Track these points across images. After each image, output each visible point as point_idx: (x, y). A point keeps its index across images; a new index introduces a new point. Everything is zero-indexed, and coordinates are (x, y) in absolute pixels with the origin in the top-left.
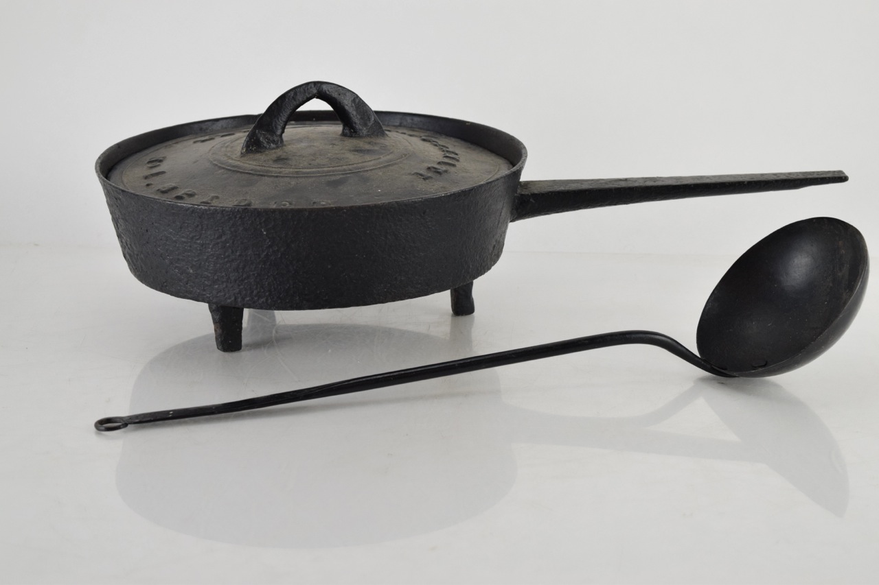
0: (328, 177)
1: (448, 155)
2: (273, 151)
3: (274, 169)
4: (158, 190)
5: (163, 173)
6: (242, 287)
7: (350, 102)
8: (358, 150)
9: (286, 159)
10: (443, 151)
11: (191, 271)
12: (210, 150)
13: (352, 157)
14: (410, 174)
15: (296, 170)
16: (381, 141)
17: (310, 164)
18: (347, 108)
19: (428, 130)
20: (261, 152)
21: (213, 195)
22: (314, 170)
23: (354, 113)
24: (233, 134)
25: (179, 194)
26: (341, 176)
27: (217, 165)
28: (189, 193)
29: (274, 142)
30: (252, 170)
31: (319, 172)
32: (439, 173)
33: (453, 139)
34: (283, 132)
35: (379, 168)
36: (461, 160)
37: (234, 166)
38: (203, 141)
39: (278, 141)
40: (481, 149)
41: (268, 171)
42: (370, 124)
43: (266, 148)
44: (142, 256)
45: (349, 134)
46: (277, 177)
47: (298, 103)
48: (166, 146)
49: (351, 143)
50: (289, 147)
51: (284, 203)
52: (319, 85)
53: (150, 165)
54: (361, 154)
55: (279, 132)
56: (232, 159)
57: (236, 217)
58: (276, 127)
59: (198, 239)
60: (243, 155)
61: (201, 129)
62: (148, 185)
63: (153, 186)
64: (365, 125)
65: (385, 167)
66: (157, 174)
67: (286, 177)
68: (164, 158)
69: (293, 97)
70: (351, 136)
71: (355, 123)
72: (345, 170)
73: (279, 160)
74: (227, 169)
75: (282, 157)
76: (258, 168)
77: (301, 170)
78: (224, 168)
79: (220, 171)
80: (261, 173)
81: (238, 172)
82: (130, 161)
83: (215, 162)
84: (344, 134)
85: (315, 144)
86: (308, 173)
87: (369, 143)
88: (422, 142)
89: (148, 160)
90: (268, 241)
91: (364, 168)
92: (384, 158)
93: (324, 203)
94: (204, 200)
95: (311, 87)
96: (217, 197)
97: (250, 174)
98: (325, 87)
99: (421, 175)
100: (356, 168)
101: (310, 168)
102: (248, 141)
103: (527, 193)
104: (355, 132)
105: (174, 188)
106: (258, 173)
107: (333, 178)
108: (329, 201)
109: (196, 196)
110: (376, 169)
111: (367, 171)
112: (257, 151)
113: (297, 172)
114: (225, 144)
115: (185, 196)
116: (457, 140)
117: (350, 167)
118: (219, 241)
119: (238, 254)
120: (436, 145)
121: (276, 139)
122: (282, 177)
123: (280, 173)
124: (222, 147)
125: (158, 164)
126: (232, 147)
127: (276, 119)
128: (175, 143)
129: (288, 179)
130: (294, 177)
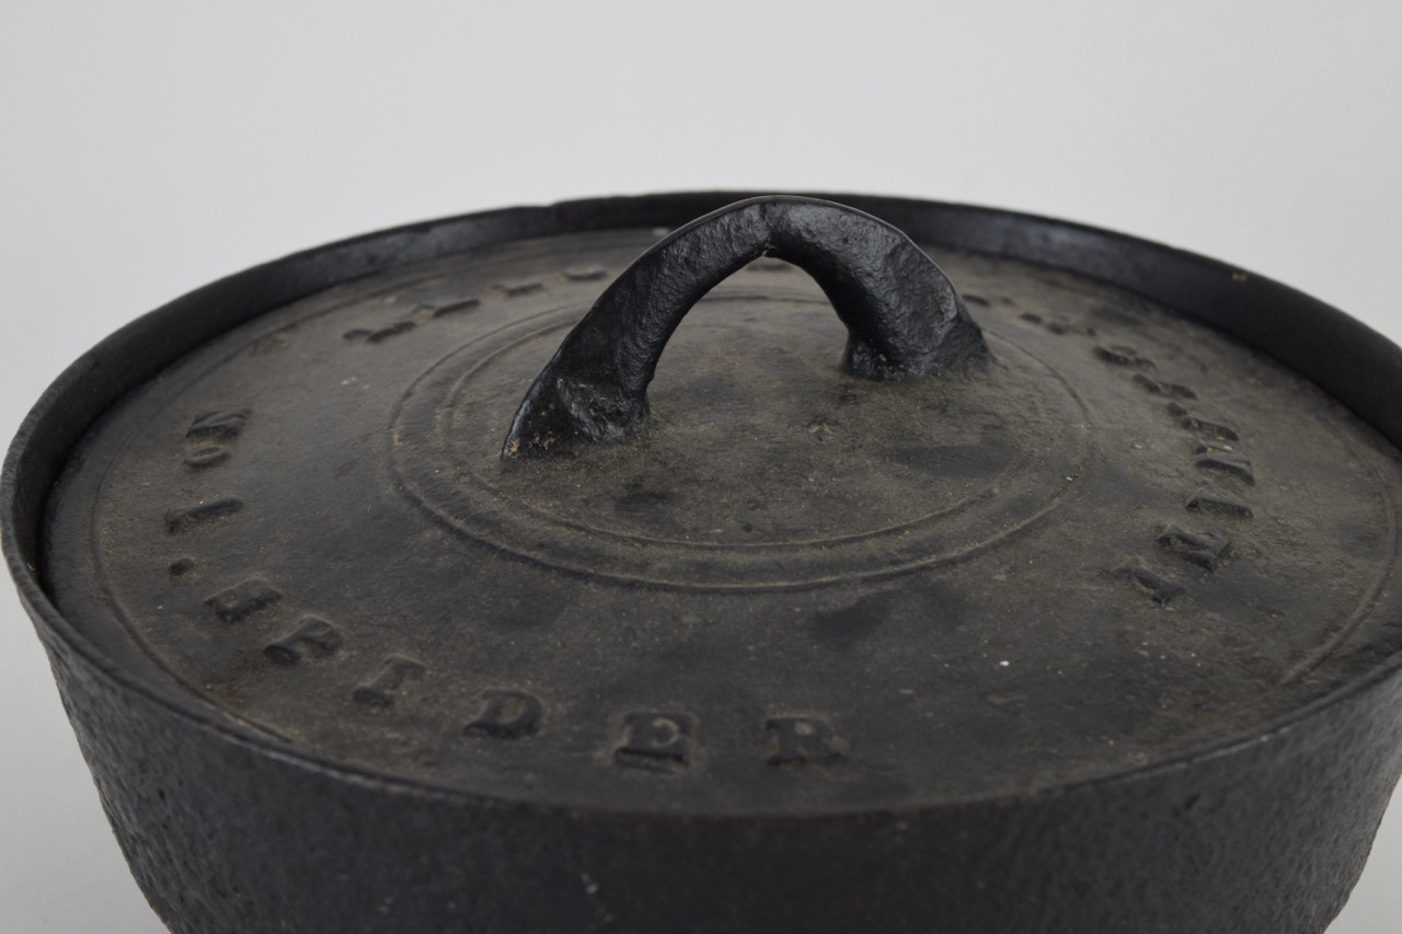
0: (813, 595)
1: (1210, 454)
2: (615, 451)
3: (619, 549)
4: (210, 603)
5: (231, 506)
7: (879, 263)
8: (910, 455)
9: (663, 497)
10: (1187, 425)
12: (396, 414)
13: (886, 486)
14: (1105, 574)
15: (701, 557)
16: (978, 391)
17: (748, 528)
18: (869, 283)
19: (1100, 282)
20: (570, 455)
21: (402, 655)
22: (762, 558)
23: (893, 299)
24: (474, 304)
25: (281, 638)
26: (863, 591)
27: (416, 502)
28: (319, 634)
29: (617, 417)
30: (541, 546)
31: (780, 570)
32: (1204, 563)
33: (1192, 332)
34: (649, 377)
35: (994, 546)
36: (1258, 476)
37: (479, 520)
38: (377, 337)
39: (631, 412)
40: (1292, 383)
41: (597, 557)
42: (941, 332)
43: (589, 438)
45: (869, 369)
46: (631, 586)
47: (703, 275)
48: (256, 343)
49: (881, 406)
50: (670, 430)
51: (659, 723)
52: (777, 211)
53: (195, 450)
54: (925, 476)
55: (633, 383)
56: (473, 482)
58: (625, 365)
59: (342, 871)
60: (508, 466)
61: (372, 259)
62: (178, 569)
63: (195, 576)
64: (928, 333)
65: (1013, 539)
66: (213, 511)
67: (667, 588)
68: (244, 415)
69: (687, 261)
70: (879, 377)
71: (896, 334)
72: (873, 561)
73: (639, 499)
74: (451, 530)
75: (648, 485)
76: (564, 536)
77: (718, 556)
78: (441, 522)
79: (428, 535)
80: (575, 566)
81: (493, 548)
82: (127, 420)
83: (411, 487)
84: (848, 366)
85: (758, 421)
86: (742, 574)
87: (942, 409)
88: (1099, 372)
89: (188, 425)
90: (603, 913)
91: (942, 548)
92: (1005, 489)
93: (806, 729)
94: (368, 683)
95: (750, 222)
96: (417, 671)
97: (536, 564)
98: (799, 217)
99: (1148, 581)
100: (917, 550)
101: (750, 550)
102: (526, 418)
104: (893, 362)
105: (264, 601)
106: (564, 563)
107: (836, 601)
108: (824, 718)
109: (343, 655)
110: (980, 552)
111: (953, 562)
112: (557, 452)
113: (703, 569)
114: (446, 382)
115: (301, 649)
116: (1205, 334)
117: (893, 545)
118: (417, 890)
120: (1152, 388)
121: (624, 405)
122: (653, 588)
123: (643, 567)
124: (437, 402)
125: (224, 448)
126: (472, 409)
127: (627, 339)
128: (285, 330)
129: (671, 596)
130: (694, 591)
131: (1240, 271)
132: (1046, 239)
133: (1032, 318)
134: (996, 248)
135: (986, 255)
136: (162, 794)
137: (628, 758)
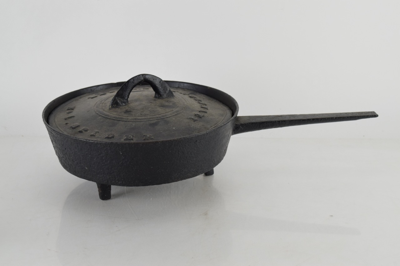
0: (150, 121)
1: (202, 106)
2: (124, 107)
3: (124, 117)
4: (71, 127)
5: (73, 117)
6: (110, 176)
7: (158, 83)
8: (162, 106)
9: (130, 111)
10: (200, 104)
11: (87, 168)
12: (95, 105)
13: (160, 110)
14: (187, 118)
15: (135, 118)
16: (172, 100)
17: (141, 114)
18: (157, 85)
19: (191, 90)
20: (118, 107)
21: (96, 131)
22: (143, 117)
23: (160, 87)
24: (105, 94)
25: (81, 130)
26: (156, 121)
27: (98, 114)
28: (85, 129)
29: (124, 102)
30: (114, 117)
31: (145, 119)
32: (200, 117)
33: (202, 95)
34: (128, 97)
35: (173, 116)
36: (208, 109)
37: (106, 115)
38: (92, 98)
39: (126, 102)
40: (215, 100)
41: (122, 118)
42: (167, 92)
43: (120, 105)
44: (64, 159)
45: (158, 97)
46: (126, 121)
47: (135, 84)
48: (76, 100)
49: (159, 101)
50: (131, 104)
51: (130, 136)
52: (144, 76)
53: (68, 111)
54: (164, 108)
55: (126, 98)
56: (105, 111)
57: (107, 146)
58: (125, 96)
59: (89, 155)
60: (110, 109)
61: (91, 90)
62: (66, 124)
63: (69, 124)
64: (165, 92)
65: (176, 115)
66: (71, 117)
67: (130, 121)
68: (75, 107)
69: (133, 82)
70: (159, 98)
71: (161, 92)
72: (157, 117)
73: (127, 112)
74: (103, 117)
75: (128, 110)
76: (117, 116)
77: (137, 118)
78: (101, 116)
79: (99, 117)
80: (119, 119)
81: (108, 118)
82: (59, 109)
83: (97, 112)
84: (155, 97)
85: (143, 103)
86: (141, 119)
87: (167, 101)
88: (189, 98)
89: (67, 109)
90: (123, 157)
91: (166, 116)
92: (175, 110)
93: (148, 136)
94: (92, 134)
95: (141, 77)
96: (98, 132)
97: (113, 119)
98: (147, 77)
99: (193, 119)
100: (163, 116)
101: (141, 117)
102: (112, 103)
103: (238, 124)
104: (161, 96)
105: (78, 126)
106: (117, 119)
107: (152, 122)
108: (151, 135)
109: (89, 131)
110: (172, 116)
111: (168, 117)
112: (116, 107)
113: (135, 119)
114: (102, 101)
115: (83, 131)
116: (204, 95)
117: (160, 116)
118: (99, 156)
119: (109, 162)
120: (196, 100)
121: (125, 101)
122: (128, 121)
123: (127, 119)
124: (101, 103)
125: (72, 111)
126: (105, 103)
127: (125, 92)
128: (80, 98)
129: (131, 122)
130: (134, 122)
131: (209, 87)
132: (184, 85)
133: (181, 93)
134: (177, 86)
135: (176, 88)
136: (65, 149)
137: (126, 140)
